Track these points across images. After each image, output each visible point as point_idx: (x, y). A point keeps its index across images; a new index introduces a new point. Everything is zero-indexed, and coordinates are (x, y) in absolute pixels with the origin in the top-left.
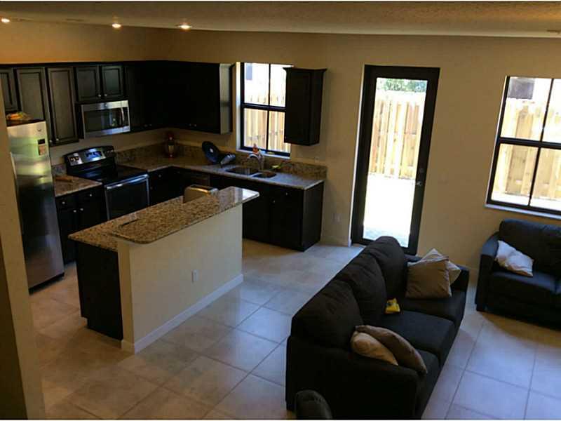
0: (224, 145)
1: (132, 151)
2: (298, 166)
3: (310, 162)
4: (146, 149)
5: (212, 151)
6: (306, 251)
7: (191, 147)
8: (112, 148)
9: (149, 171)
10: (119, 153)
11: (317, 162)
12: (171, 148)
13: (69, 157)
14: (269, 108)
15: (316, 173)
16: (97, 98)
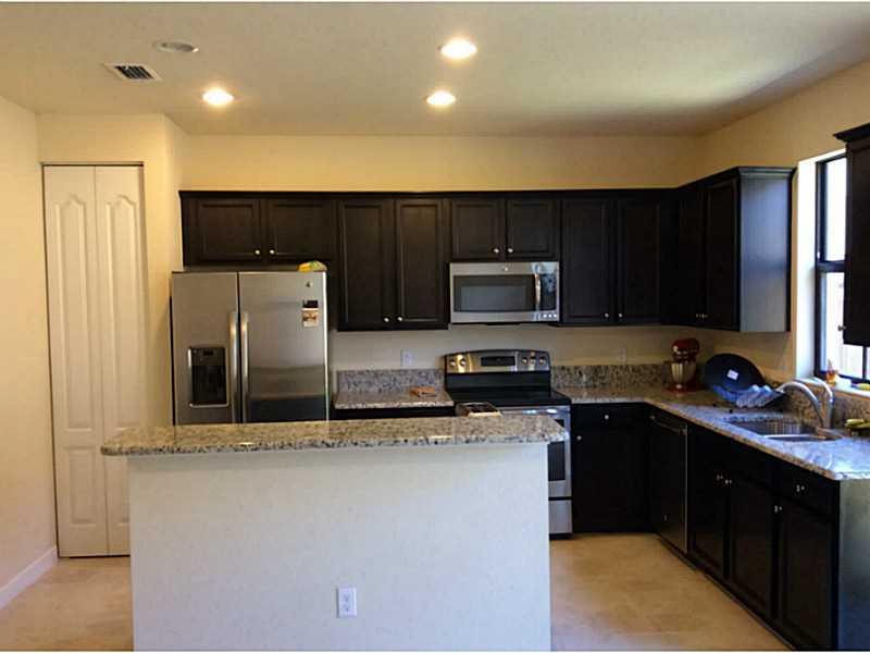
1: (596, 369)
5: (734, 375)
9: (574, 400)
10: (563, 368)
12: (677, 370)
13: (449, 358)
16: (489, 256)
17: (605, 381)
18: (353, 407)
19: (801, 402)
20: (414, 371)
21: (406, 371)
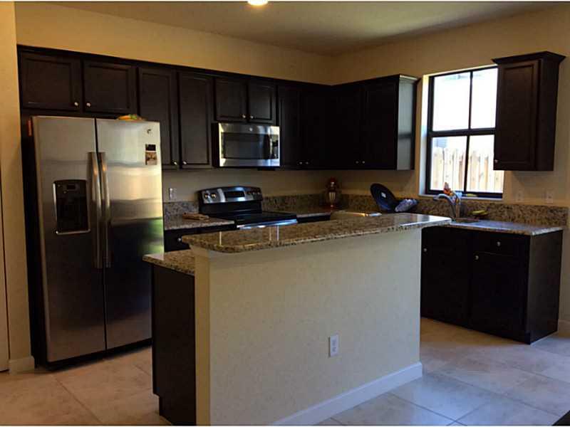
0: (401, 190)
1: (284, 198)
2: (515, 210)
3: (538, 202)
4: (302, 198)
5: (384, 195)
6: (532, 344)
7: (357, 196)
8: (258, 190)
9: (299, 216)
10: (267, 198)
11: (550, 201)
12: (332, 195)
13: (203, 193)
14: (469, 133)
15: (548, 219)
16: (240, 120)
17: (288, 206)
18: (170, 228)
19: (426, 207)
20: (179, 203)
21: (173, 203)
